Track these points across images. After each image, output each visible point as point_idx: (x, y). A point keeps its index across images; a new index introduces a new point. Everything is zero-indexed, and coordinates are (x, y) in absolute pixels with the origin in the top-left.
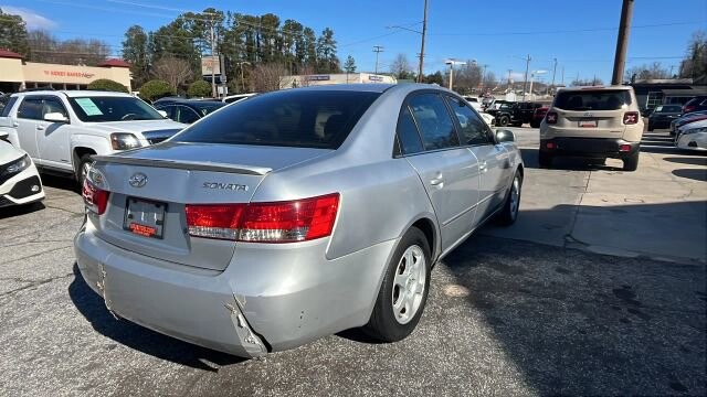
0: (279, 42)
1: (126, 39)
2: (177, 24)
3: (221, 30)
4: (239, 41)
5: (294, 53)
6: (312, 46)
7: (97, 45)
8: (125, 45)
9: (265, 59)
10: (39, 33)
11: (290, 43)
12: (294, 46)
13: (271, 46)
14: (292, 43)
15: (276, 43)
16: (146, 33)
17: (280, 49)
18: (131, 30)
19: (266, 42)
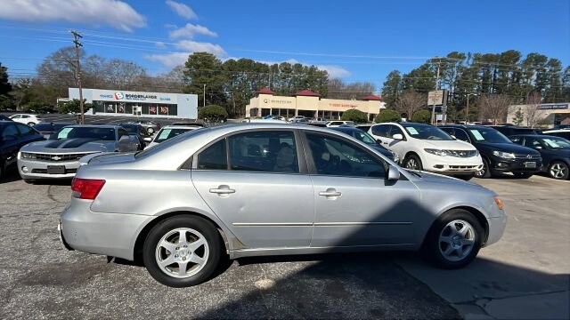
0: (517, 75)
1: (386, 81)
2: (424, 68)
3: (460, 69)
4: (476, 77)
5: (533, 84)
6: (556, 77)
7: (367, 85)
8: (385, 84)
9: (499, 91)
10: (336, 80)
11: (529, 75)
12: (534, 77)
13: (507, 79)
14: (532, 75)
15: (513, 76)
16: (401, 75)
17: (518, 81)
18: (391, 73)
19: (503, 75)
